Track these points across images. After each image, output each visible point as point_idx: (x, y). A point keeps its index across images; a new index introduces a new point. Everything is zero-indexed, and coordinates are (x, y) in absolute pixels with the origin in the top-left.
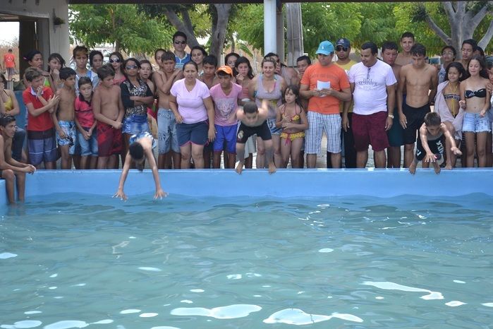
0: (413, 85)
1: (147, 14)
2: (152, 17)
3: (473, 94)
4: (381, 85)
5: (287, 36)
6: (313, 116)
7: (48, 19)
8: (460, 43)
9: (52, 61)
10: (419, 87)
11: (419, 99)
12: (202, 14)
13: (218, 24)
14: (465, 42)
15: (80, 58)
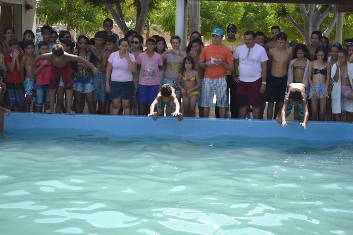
0: (277, 62)
1: (91, 4)
2: (95, 6)
3: (319, 71)
4: (257, 61)
5: (190, 23)
6: (207, 81)
7: (21, 5)
8: (310, 33)
9: (27, 35)
10: (281, 63)
11: (281, 71)
12: (130, 6)
13: (141, 13)
14: (313, 33)
15: (45, 34)
